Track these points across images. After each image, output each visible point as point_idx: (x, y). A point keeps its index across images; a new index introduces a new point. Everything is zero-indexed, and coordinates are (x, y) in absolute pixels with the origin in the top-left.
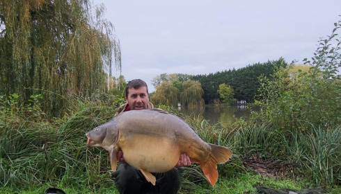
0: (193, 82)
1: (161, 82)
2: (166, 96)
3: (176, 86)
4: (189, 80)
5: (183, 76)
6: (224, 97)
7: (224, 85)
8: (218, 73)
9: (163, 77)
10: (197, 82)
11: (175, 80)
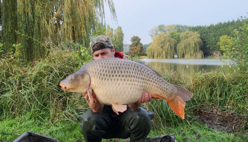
0: (192, 33)
1: (159, 33)
2: (162, 47)
3: (173, 37)
4: (187, 31)
5: (182, 27)
6: (224, 50)
7: (225, 36)
8: (220, 24)
9: (161, 28)
10: (196, 33)
11: (173, 31)
